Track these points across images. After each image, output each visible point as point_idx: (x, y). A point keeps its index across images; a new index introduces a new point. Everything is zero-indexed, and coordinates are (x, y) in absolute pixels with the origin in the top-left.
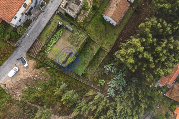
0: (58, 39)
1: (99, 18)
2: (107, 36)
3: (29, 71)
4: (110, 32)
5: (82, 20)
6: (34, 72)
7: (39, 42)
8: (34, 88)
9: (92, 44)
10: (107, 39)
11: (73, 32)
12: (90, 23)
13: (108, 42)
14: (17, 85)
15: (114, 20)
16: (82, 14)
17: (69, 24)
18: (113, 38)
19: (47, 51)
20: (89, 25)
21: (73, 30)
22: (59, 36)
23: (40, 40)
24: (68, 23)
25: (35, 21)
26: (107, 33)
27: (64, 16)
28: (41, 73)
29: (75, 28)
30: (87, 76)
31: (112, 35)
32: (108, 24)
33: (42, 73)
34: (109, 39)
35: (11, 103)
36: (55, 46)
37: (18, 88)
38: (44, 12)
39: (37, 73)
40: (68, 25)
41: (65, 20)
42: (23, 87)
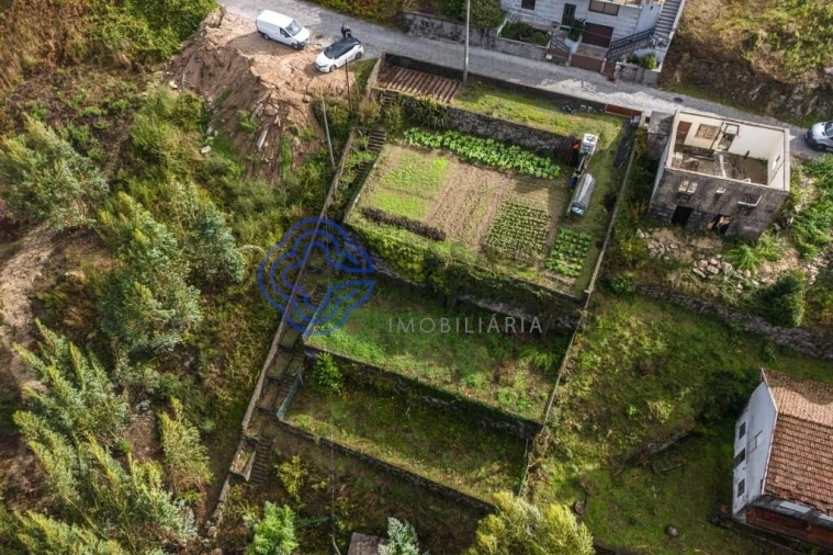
0: (497, 168)
1: (727, 367)
2: (633, 477)
3: (296, 80)
4: (669, 495)
5: (662, 250)
6: (297, 97)
7: (453, 89)
8: (210, 130)
9: (535, 369)
10: (608, 481)
11: (568, 218)
12: (663, 309)
13: (591, 490)
14: (221, 60)
15: (775, 443)
16: (693, 243)
17: (604, 190)
18: (632, 522)
19: (418, 136)
20: (652, 307)
21: (579, 215)
22: (516, 164)
23: (464, 91)
24: (608, 184)
25: (549, 57)
26: (650, 467)
27: (636, 146)
28: (295, 132)
29: (593, 225)
30: (311, 405)
31: (651, 511)
32: (719, 465)
33: (296, 139)
34: (617, 493)
35: (130, 68)
36: (456, 165)
37: (208, 67)
38: (609, 83)
39: (292, 109)
40: (596, 185)
41: (616, 165)
42: (213, 87)
